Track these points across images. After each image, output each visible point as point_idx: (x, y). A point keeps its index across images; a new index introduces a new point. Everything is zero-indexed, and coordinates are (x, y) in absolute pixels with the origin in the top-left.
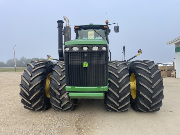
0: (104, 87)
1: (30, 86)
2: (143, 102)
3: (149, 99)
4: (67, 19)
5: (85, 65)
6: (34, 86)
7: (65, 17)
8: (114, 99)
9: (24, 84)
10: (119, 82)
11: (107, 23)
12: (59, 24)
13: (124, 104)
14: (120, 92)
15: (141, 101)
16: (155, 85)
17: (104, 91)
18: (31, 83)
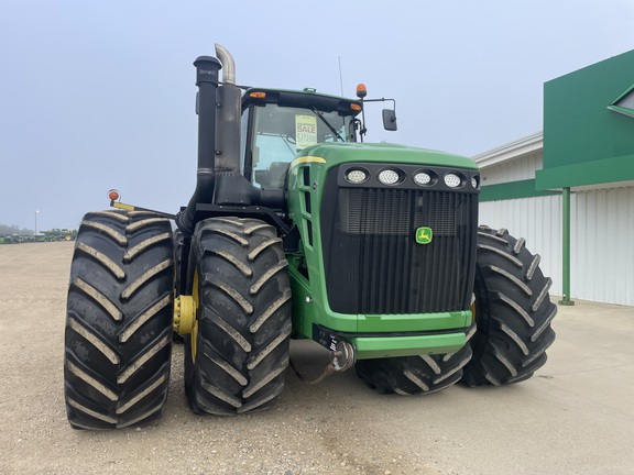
1: (125, 321)
2: (504, 354)
3: (522, 345)
4: (228, 57)
5: (423, 237)
11: (362, 94)
12: (202, 72)
15: (501, 353)
16: (537, 300)
18: (127, 309)
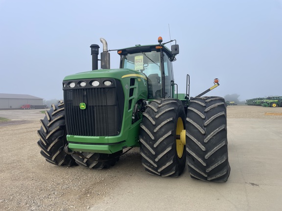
0: (110, 137)
1: (48, 133)
2: (193, 163)
3: (200, 160)
4: (104, 42)
5: (83, 106)
6: (51, 133)
7: (102, 39)
8: (148, 157)
9: (42, 131)
10: (155, 131)
11: (160, 41)
12: (93, 49)
13: (164, 165)
14: (155, 146)
15: (190, 162)
16: (209, 137)
17: (109, 142)
18: (50, 129)
